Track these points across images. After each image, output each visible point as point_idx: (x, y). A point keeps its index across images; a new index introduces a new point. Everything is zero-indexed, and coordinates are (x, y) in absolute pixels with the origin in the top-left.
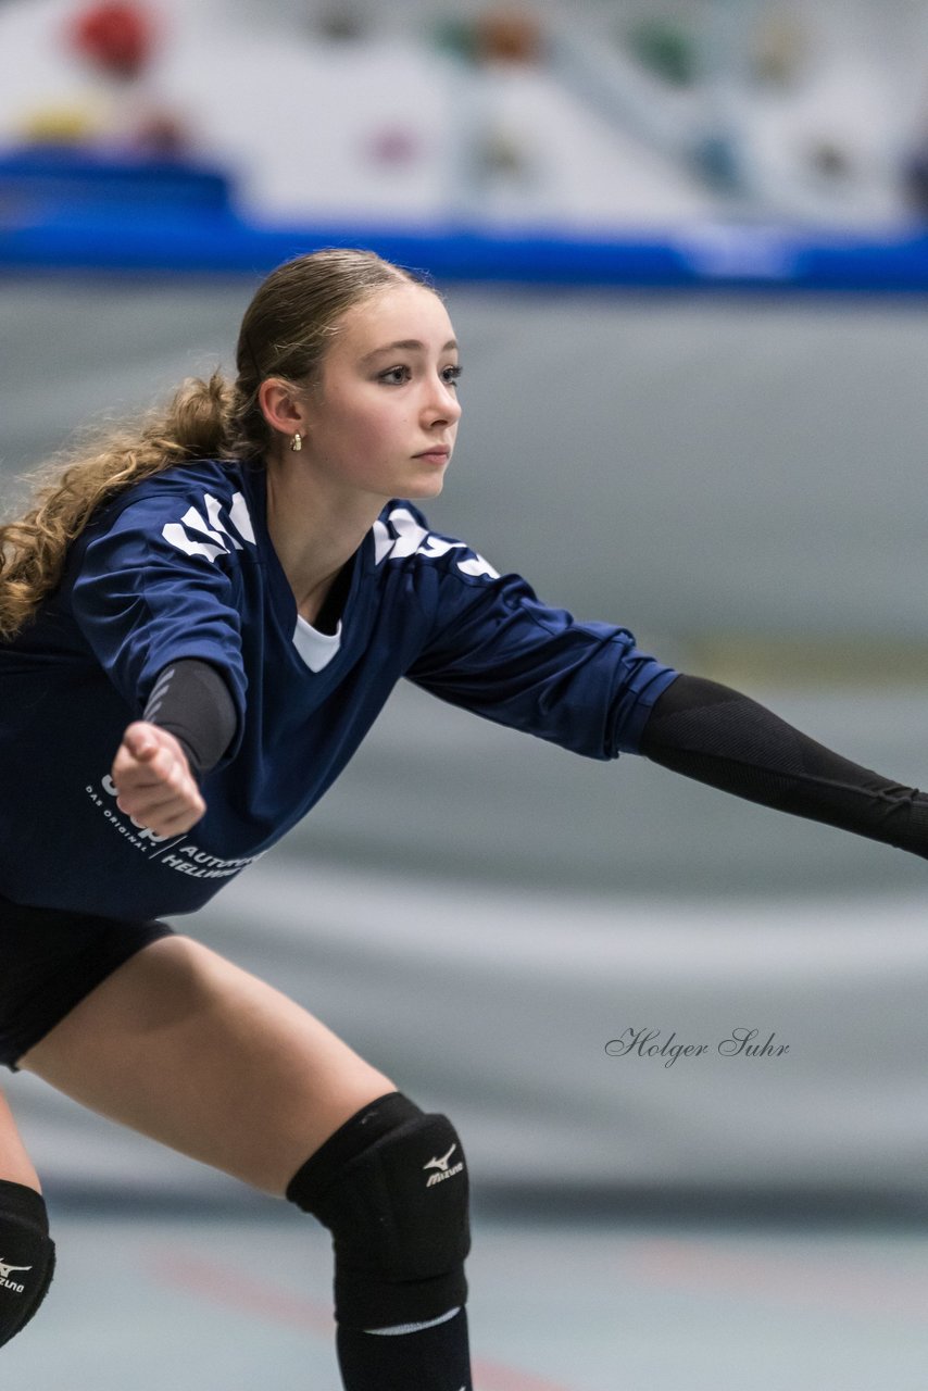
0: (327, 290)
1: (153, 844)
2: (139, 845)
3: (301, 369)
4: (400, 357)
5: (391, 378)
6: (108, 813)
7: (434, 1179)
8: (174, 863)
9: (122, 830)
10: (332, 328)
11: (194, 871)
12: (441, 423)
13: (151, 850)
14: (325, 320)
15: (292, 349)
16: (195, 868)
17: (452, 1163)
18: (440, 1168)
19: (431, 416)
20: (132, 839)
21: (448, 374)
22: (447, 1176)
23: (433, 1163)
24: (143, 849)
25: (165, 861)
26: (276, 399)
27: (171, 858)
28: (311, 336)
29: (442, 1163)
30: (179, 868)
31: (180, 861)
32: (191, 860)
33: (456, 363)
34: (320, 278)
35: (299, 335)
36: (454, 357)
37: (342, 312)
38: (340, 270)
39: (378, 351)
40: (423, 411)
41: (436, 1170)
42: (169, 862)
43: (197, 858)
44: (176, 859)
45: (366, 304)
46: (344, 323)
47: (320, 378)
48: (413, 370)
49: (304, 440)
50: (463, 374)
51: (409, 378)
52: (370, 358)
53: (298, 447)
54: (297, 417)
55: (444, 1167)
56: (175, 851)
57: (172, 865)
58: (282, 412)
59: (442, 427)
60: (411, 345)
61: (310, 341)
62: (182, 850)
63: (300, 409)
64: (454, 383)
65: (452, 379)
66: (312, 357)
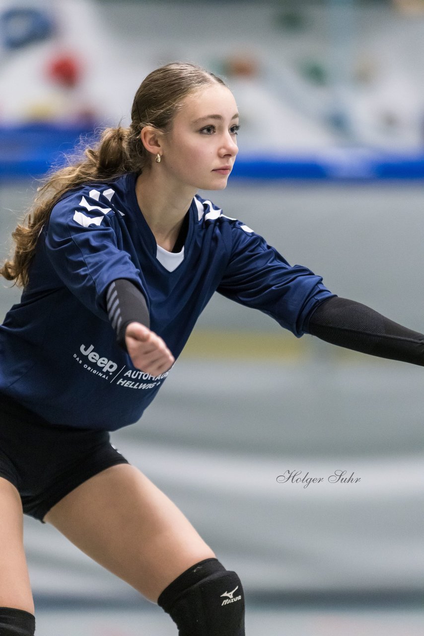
0: (176, 85)
1: (111, 374)
2: (104, 376)
3: (162, 123)
4: (211, 122)
5: (205, 131)
6: (85, 366)
7: (226, 602)
8: (123, 383)
9: (95, 372)
10: (180, 104)
11: (133, 385)
12: (229, 155)
13: (111, 377)
14: (175, 100)
15: (159, 113)
16: (133, 383)
17: (235, 595)
18: (229, 597)
19: (223, 152)
20: (100, 375)
21: (233, 129)
22: (232, 601)
23: (225, 594)
24: (107, 378)
25: (118, 383)
26: (149, 136)
27: (120, 381)
28: (168, 108)
29: (230, 595)
30: (126, 385)
31: (126, 381)
32: (130, 379)
33: (237, 124)
34: (174, 78)
35: (162, 107)
36: (237, 121)
37: (183, 98)
38: (183, 75)
39: (200, 119)
40: (220, 149)
41: (227, 598)
42: (121, 383)
43: (133, 377)
44: (123, 380)
45: (196, 94)
46: (184, 103)
47: (171, 129)
48: (216, 128)
49: (162, 157)
50: (240, 129)
51: (214, 132)
52: (196, 122)
53: (159, 160)
54: (159, 146)
55: (231, 597)
56: (121, 376)
57: (122, 385)
58: (152, 143)
59: (228, 157)
60: (217, 117)
61: (168, 110)
62: (125, 375)
63: (160, 143)
64: (236, 133)
65: (235, 131)
66: (168, 118)
